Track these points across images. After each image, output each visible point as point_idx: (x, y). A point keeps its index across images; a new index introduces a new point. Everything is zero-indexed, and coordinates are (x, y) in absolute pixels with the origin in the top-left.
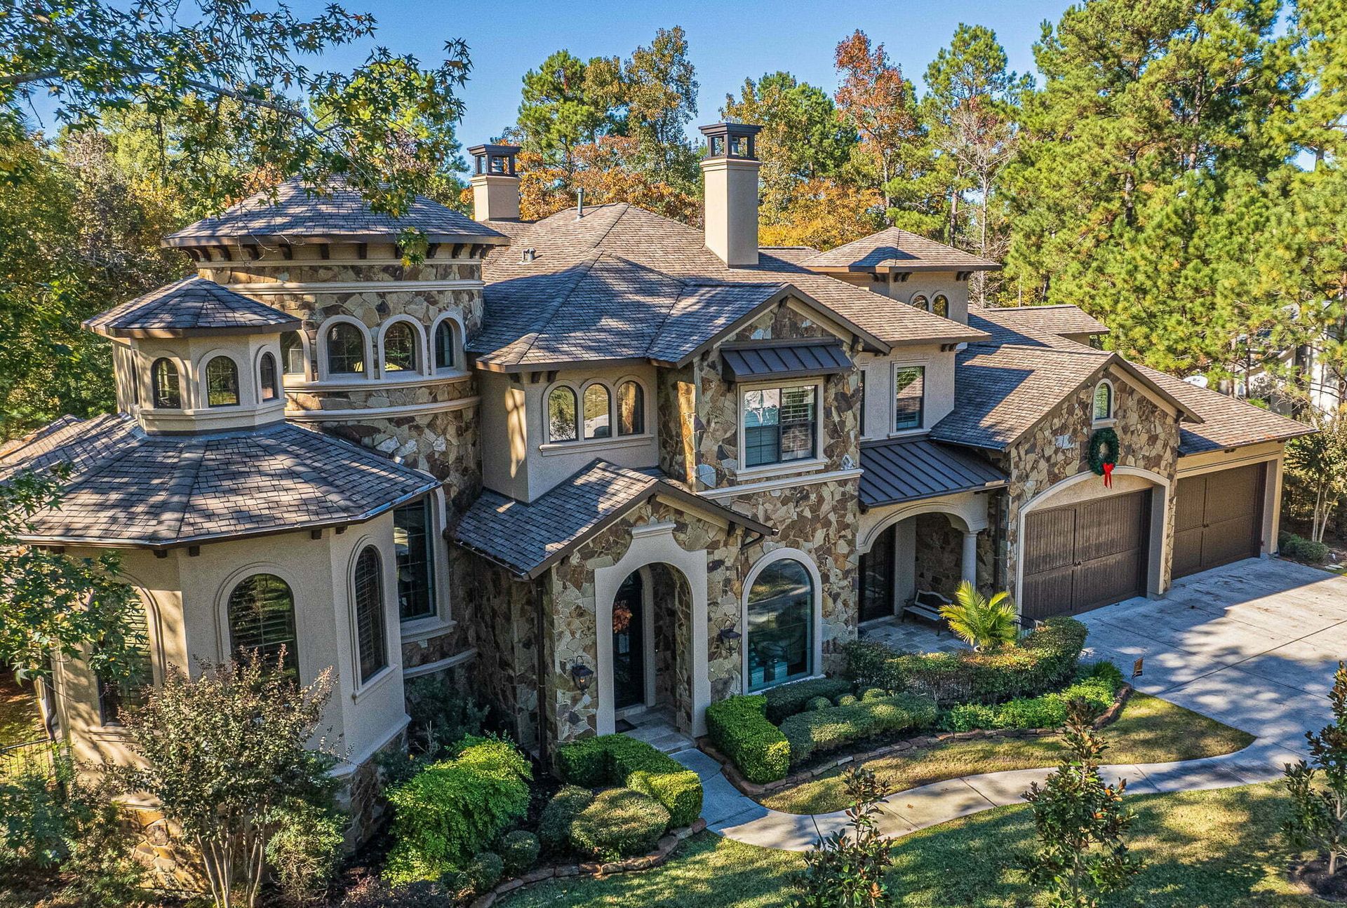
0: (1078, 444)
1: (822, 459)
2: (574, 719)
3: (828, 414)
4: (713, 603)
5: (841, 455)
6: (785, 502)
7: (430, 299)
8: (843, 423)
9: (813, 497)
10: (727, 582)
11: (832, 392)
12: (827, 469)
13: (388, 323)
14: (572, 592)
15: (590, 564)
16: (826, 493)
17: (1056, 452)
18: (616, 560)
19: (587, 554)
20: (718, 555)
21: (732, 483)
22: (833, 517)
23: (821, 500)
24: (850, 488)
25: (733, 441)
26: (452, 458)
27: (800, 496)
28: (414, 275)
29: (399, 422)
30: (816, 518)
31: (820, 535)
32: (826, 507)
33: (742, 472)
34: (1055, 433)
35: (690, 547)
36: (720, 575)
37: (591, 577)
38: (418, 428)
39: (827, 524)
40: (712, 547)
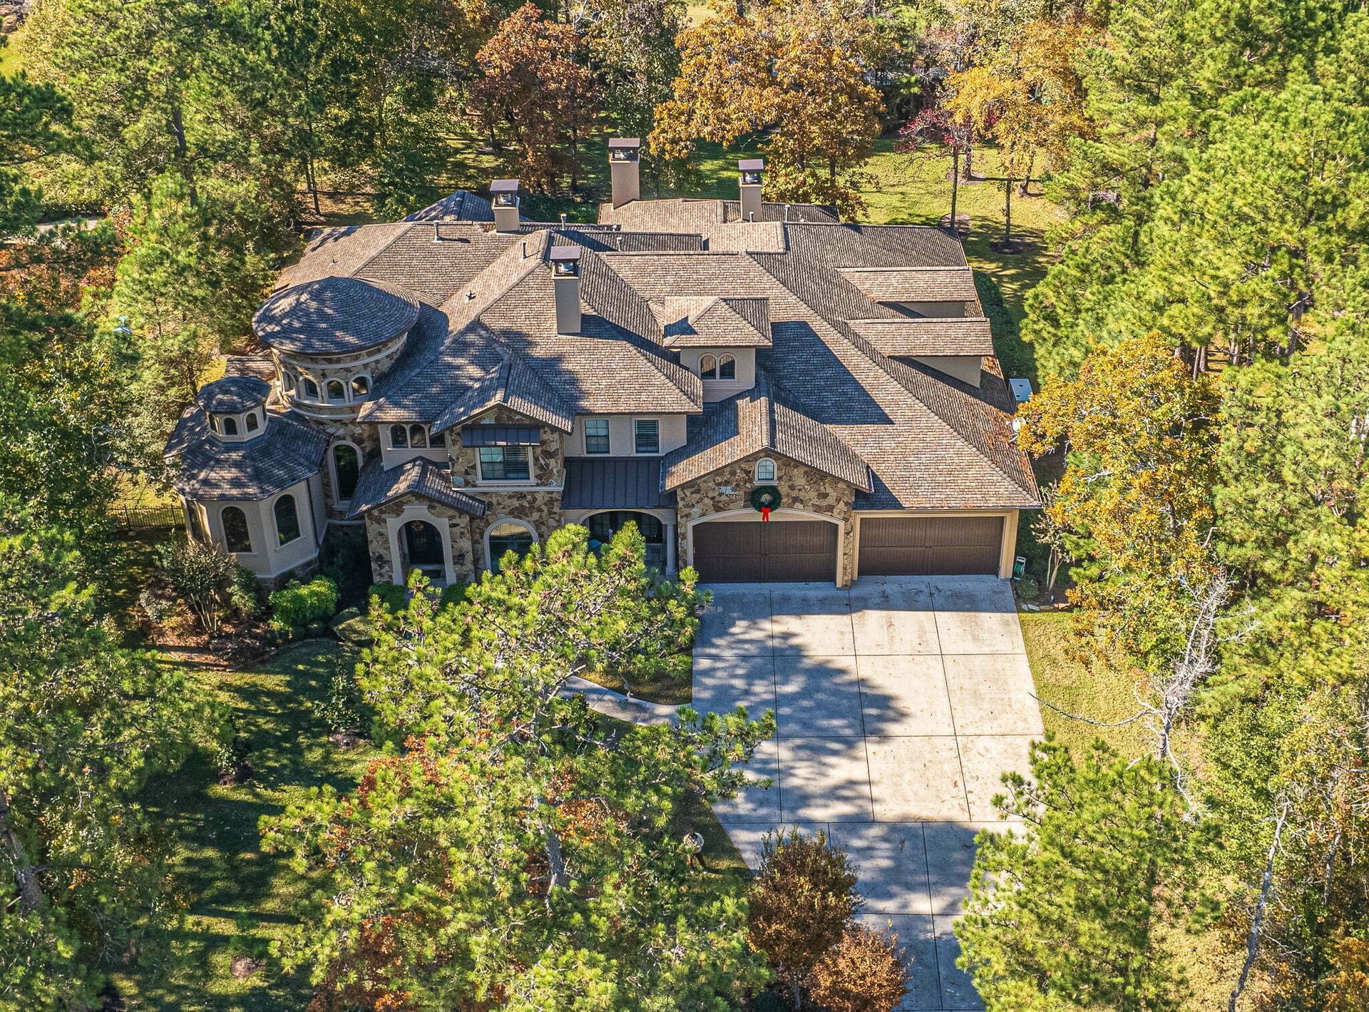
0: (742, 493)
1: (533, 480)
2: (381, 575)
3: (536, 459)
4: (454, 541)
5: (547, 479)
6: (510, 497)
7: (348, 370)
8: (547, 465)
9: (529, 497)
10: (462, 533)
11: (539, 451)
12: (538, 485)
13: (327, 381)
14: (376, 526)
15: (383, 516)
16: (537, 496)
17: (720, 495)
18: (398, 515)
19: (382, 512)
20: (454, 521)
21: (475, 486)
22: (543, 507)
23: (535, 499)
24: (554, 495)
25: (474, 467)
26: (366, 435)
27: (522, 496)
28: (338, 361)
29: (335, 421)
30: (532, 507)
31: (536, 515)
32: (538, 503)
33: (480, 481)
34: (719, 484)
35: (439, 516)
36: (456, 530)
37: (385, 521)
38: (346, 424)
39: (540, 510)
40: (451, 518)
